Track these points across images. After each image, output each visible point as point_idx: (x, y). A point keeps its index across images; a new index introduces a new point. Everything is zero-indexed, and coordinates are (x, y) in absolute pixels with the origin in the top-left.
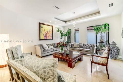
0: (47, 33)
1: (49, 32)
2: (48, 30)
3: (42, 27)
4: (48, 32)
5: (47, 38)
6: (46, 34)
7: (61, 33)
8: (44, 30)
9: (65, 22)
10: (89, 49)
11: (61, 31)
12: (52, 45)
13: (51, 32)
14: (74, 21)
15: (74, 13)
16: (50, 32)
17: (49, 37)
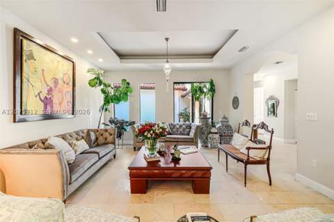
0: (52, 85)
1: (60, 82)
2: (59, 76)
3: (31, 57)
4: (56, 81)
5: (52, 107)
6: (50, 91)
7: (103, 91)
8: (39, 70)
9: (121, 56)
10: (184, 135)
11: (105, 85)
12: (79, 135)
13: (68, 84)
14: (167, 62)
15: (167, 39)
16: (65, 86)
17: (60, 104)
